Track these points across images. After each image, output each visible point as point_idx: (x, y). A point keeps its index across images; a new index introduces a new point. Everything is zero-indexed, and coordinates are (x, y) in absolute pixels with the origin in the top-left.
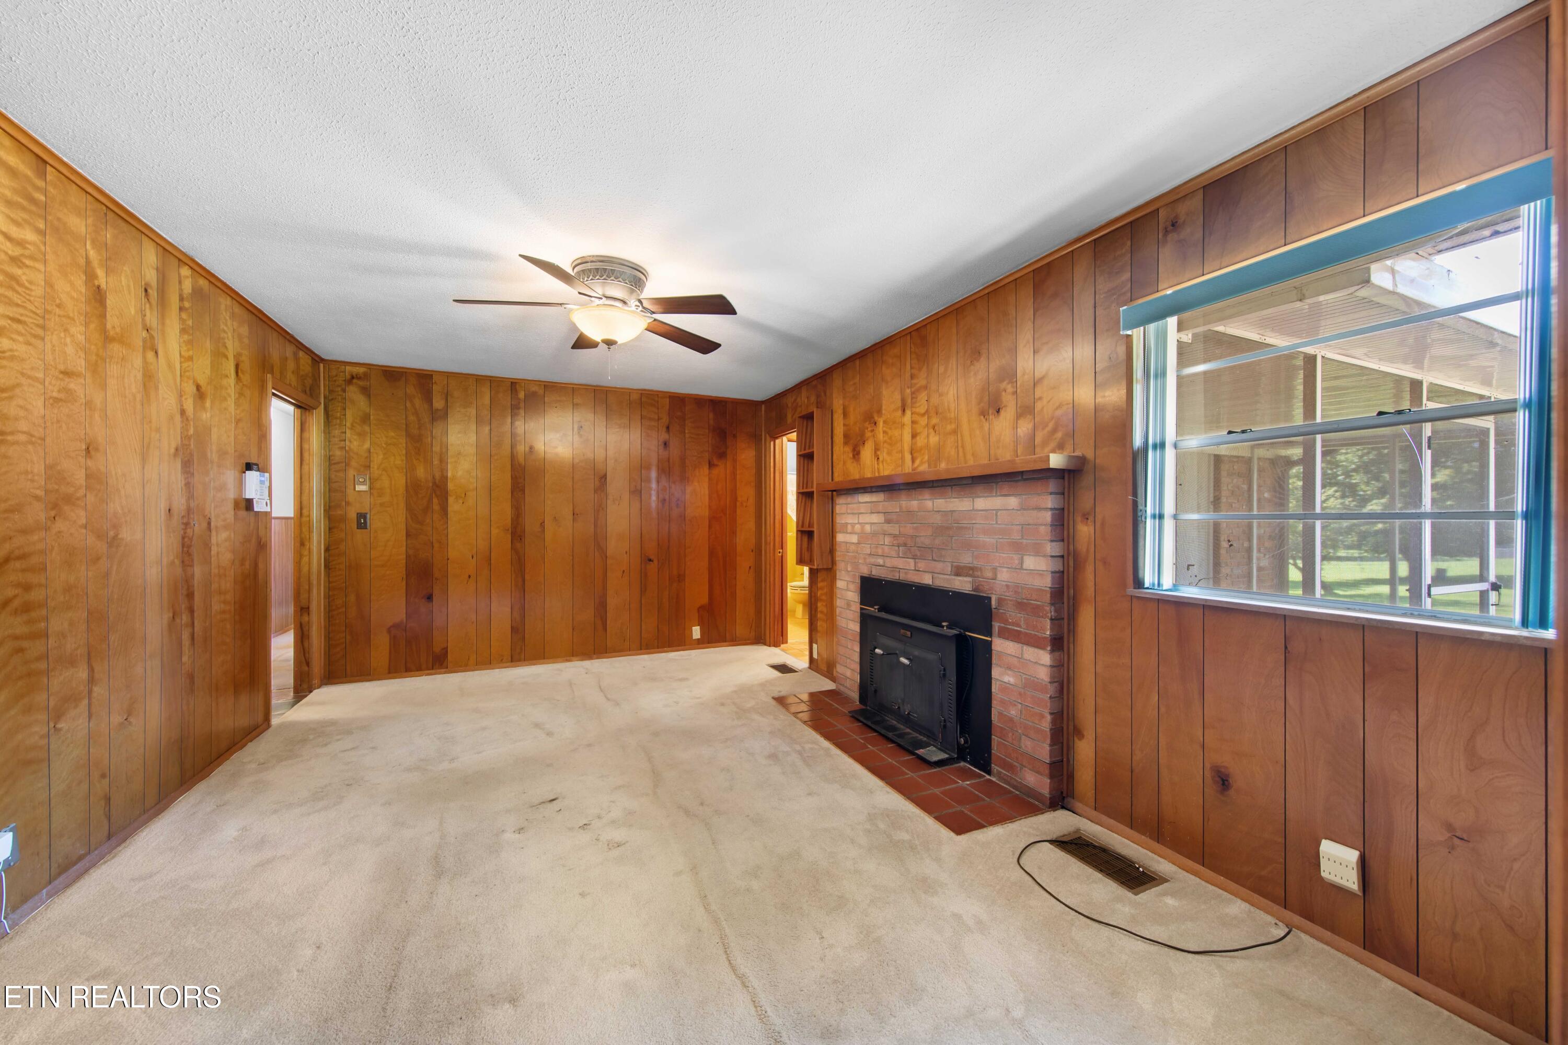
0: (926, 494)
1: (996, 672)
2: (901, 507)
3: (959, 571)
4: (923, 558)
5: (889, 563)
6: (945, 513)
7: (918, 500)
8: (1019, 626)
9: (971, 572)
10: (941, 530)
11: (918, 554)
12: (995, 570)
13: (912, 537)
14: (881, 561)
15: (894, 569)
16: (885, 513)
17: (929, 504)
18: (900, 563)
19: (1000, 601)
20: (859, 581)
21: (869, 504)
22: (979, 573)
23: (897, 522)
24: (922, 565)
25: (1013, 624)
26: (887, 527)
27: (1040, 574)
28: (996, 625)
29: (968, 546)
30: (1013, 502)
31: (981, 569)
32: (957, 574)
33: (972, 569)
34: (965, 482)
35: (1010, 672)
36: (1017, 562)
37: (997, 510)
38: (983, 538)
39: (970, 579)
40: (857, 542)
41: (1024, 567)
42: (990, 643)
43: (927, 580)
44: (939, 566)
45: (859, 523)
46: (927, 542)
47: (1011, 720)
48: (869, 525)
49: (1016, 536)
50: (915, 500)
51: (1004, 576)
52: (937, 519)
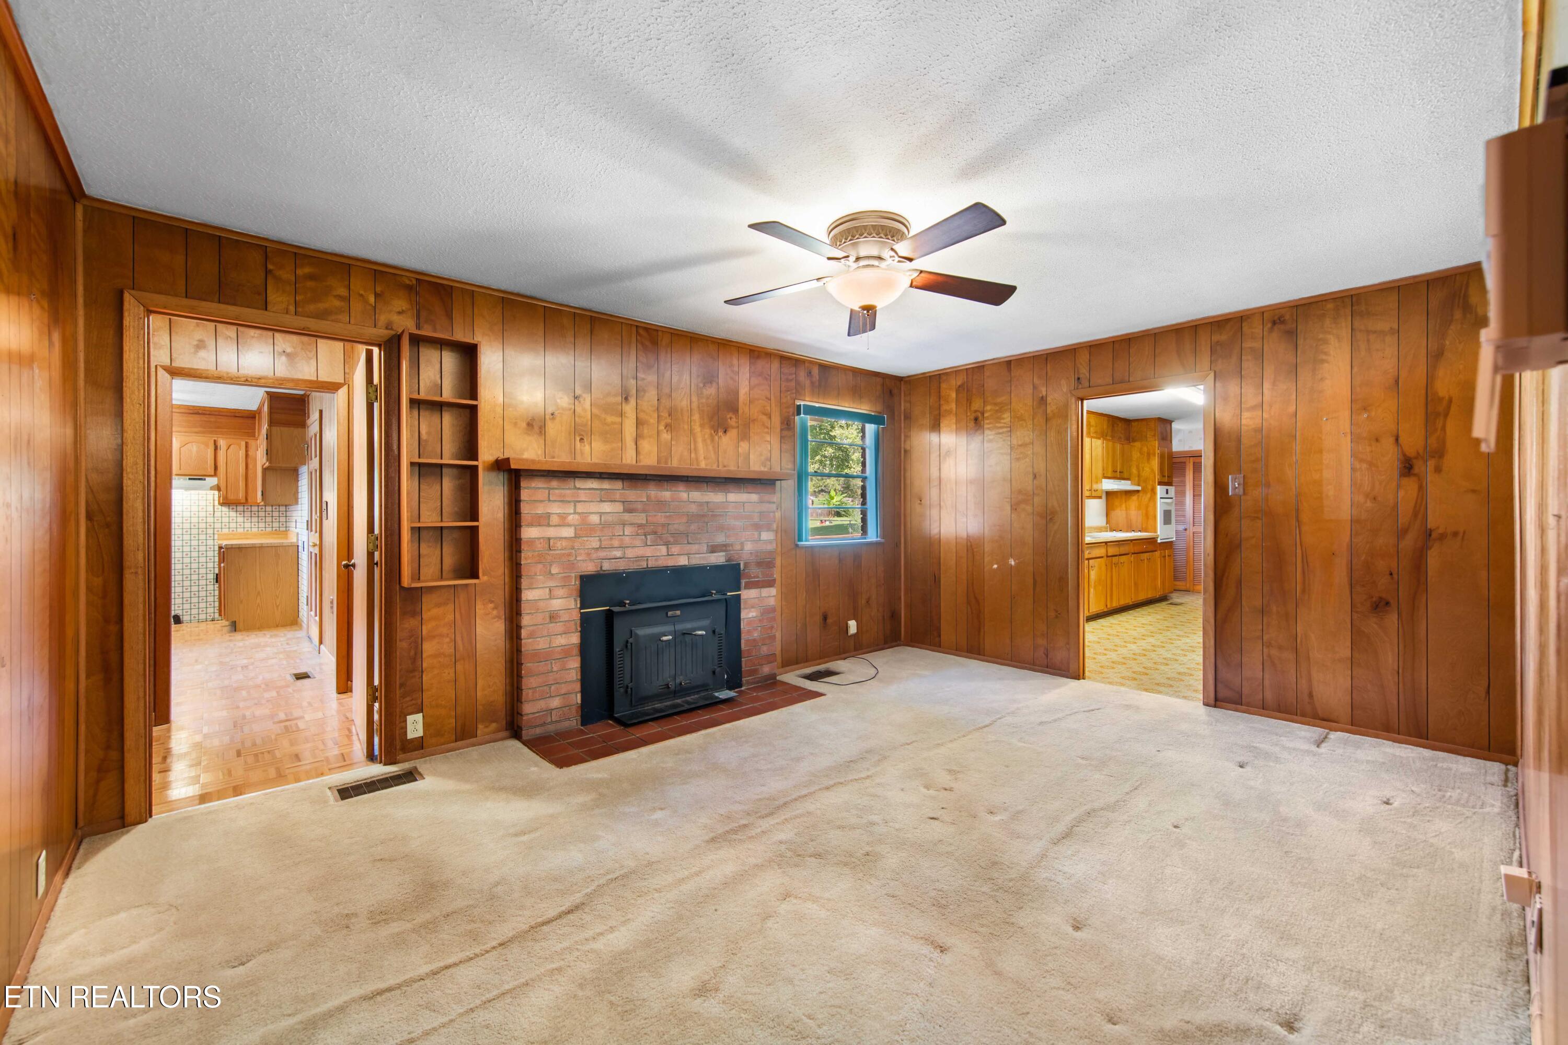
0: (681, 487)
1: (744, 615)
2: (648, 498)
3: (713, 549)
4: (676, 543)
5: (630, 553)
6: (700, 504)
7: (671, 491)
8: (758, 577)
9: (724, 548)
10: (692, 518)
11: (672, 540)
12: (742, 544)
13: (663, 525)
14: (618, 554)
15: (639, 558)
16: (623, 502)
17: (684, 495)
18: (648, 551)
19: (746, 564)
20: (578, 583)
21: (598, 492)
22: (731, 548)
23: (644, 511)
24: (675, 549)
25: (754, 577)
26: (627, 516)
27: (770, 542)
28: (743, 582)
29: (721, 528)
30: (754, 497)
31: (732, 545)
32: (713, 552)
33: (725, 545)
34: (719, 480)
35: (753, 610)
36: (756, 536)
37: (744, 503)
38: (733, 522)
39: (724, 554)
40: (573, 535)
41: (762, 538)
42: (739, 595)
43: (683, 561)
44: (695, 548)
45: (575, 513)
46: (682, 528)
47: (754, 640)
48: (598, 515)
49: (756, 519)
50: (667, 491)
51: (749, 547)
52: (693, 509)
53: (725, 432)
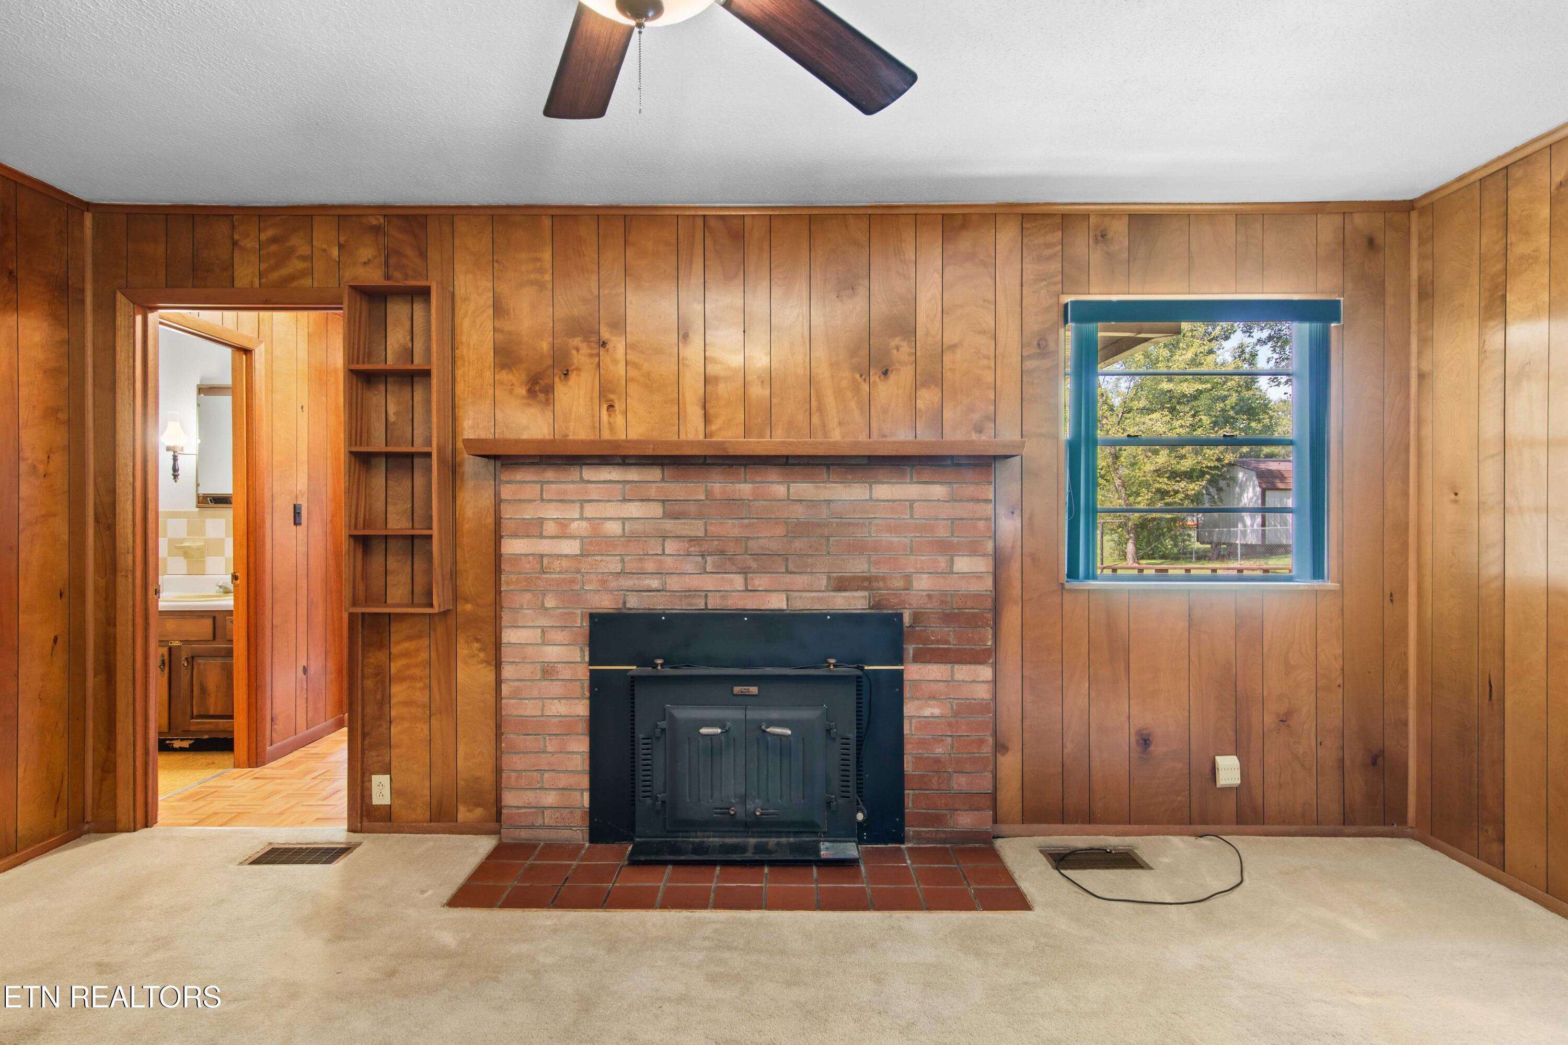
0: (773, 474)
1: (910, 709)
2: (708, 493)
3: (841, 585)
4: (763, 571)
5: (674, 583)
6: (813, 504)
7: (753, 482)
8: (946, 642)
9: (866, 584)
10: (797, 529)
11: (754, 565)
12: (908, 578)
13: (738, 540)
14: (655, 583)
15: (689, 593)
16: (663, 501)
17: (779, 490)
18: (708, 583)
19: (916, 617)
20: (586, 624)
21: (620, 486)
22: (881, 584)
23: (700, 516)
24: (760, 581)
25: (937, 642)
26: (670, 525)
27: (978, 576)
28: (910, 649)
29: (858, 548)
30: (938, 491)
31: (883, 579)
32: (839, 589)
33: (869, 579)
34: (854, 462)
35: (932, 702)
36: (943, 565)
37: (912, 502)
38: (886, 537)
39: (866, 593)
40: (578, 552)
41: (955, 569)
42: (901, 673)
43: (777, 602)
44: (800, 581)
45: (582, 518)
46: (775, 546)
47: (937, 761)
48: (620, 523)
49: (942, 532)
50: (745, 481)
51: (923, 583)
52: (799, 512)
53: (886, 373)
